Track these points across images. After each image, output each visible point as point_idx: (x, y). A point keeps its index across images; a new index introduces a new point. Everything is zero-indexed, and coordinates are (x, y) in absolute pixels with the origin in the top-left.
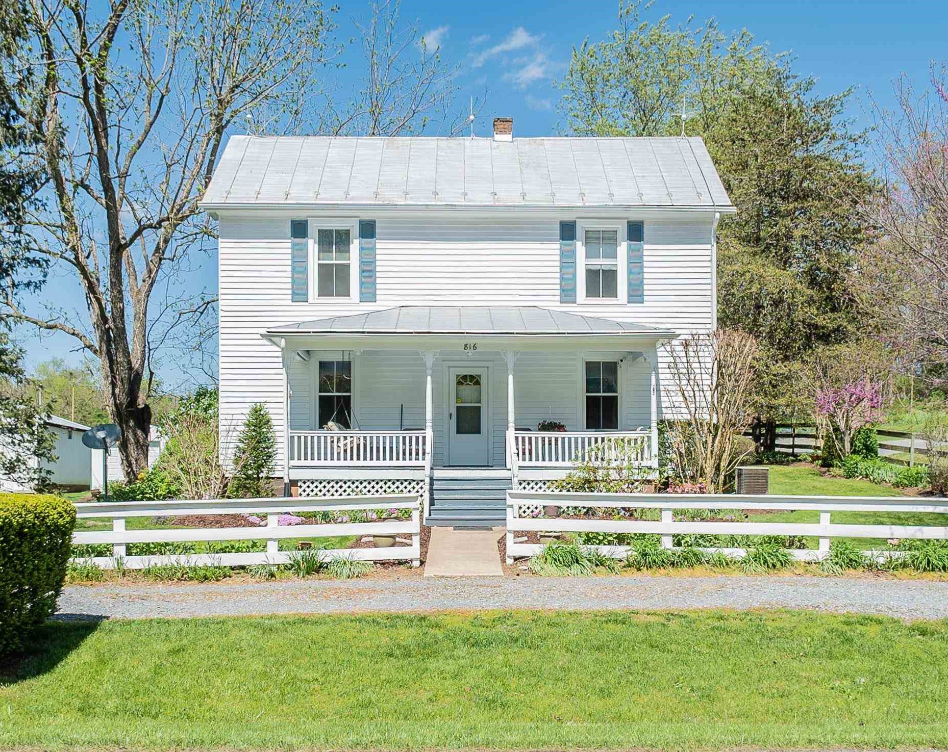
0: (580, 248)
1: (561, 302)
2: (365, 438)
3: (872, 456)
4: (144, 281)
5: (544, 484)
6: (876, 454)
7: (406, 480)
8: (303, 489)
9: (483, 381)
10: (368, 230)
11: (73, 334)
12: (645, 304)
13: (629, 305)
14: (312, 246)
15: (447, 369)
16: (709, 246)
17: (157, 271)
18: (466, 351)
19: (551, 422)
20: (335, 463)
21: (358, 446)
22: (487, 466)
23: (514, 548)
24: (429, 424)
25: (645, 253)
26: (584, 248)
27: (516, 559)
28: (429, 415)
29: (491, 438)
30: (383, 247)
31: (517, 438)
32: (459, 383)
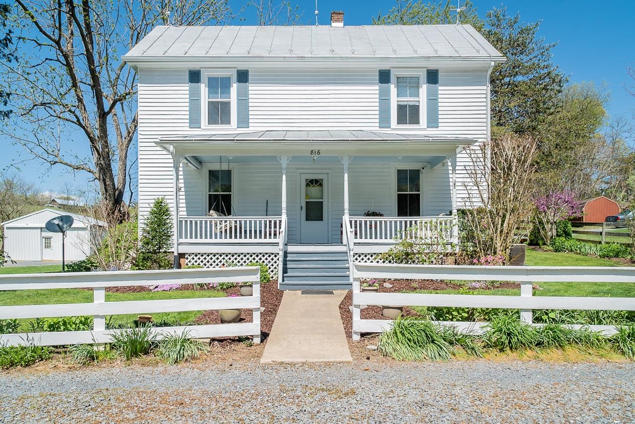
0: (393, 89)
1: (380, 128)
2: (236, 222)
3: (569, 238)
4: (125, 138)
5: (372, 256)
6: (571, 236)
7: (266, 254)
8: (188, 260)
9: (325, 183)
10: (243, 77)
11: (90, 171)
12: (440, 128)
13: (428, 129)
14: (203, 88)
15: (299, 175)
16: (485, 87)
17: (134, 133)
18: (313, 156)
19: (373, 212)
20: (213, 240)
21: (231, 228)
22: (328, 243)
23: (360, 325)
24: (284, 211)
25: (440, 92)
26: (396, 89)
27: (363, 335)
28: (284, 205)
29: (330, 224)
30: (254, 89)
31: (351, 222)
32: (307, 185)
